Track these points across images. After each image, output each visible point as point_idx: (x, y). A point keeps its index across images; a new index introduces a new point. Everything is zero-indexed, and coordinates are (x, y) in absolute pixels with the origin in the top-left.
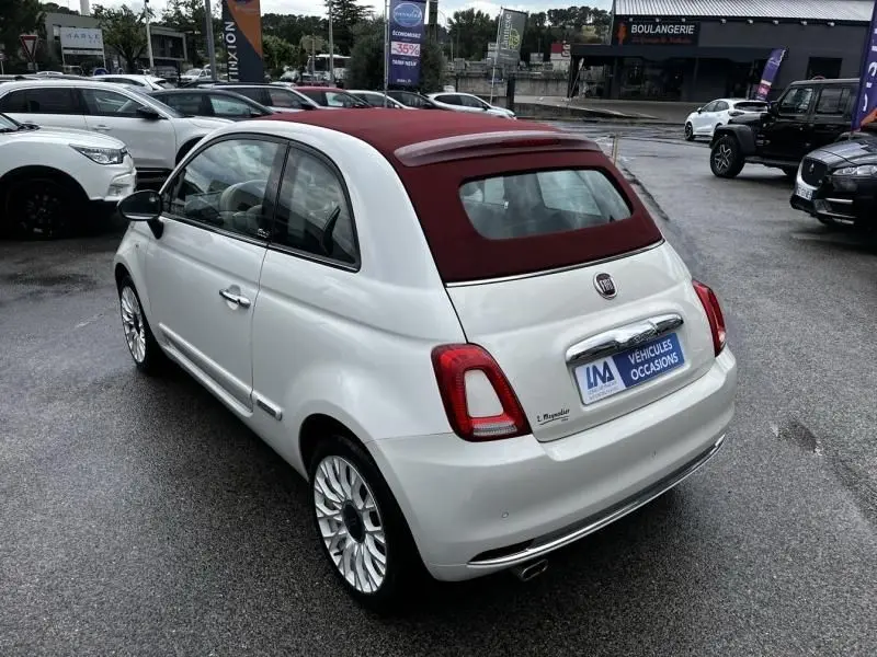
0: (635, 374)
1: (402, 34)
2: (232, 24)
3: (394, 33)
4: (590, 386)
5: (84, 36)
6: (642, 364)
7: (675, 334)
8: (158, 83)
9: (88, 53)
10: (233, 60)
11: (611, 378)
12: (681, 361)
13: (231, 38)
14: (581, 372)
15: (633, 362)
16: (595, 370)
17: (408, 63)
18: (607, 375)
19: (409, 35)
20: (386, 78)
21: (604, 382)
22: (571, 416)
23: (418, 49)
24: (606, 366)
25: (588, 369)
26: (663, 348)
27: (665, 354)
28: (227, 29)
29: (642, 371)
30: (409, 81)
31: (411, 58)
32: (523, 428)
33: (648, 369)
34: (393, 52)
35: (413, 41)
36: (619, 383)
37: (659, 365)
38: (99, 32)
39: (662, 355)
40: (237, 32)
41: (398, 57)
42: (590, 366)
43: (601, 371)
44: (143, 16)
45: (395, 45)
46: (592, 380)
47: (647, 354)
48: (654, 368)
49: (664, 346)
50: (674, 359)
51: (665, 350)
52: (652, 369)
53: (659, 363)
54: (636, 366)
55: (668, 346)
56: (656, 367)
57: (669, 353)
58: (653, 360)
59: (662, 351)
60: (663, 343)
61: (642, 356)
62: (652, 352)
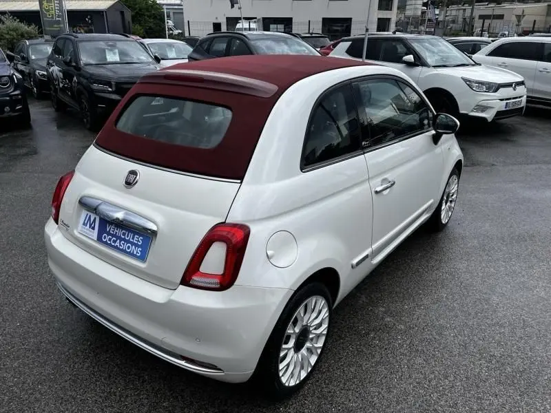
0: (105, 238)
6: (113, 236)
7: (150, 238)
11: (93, 228)
12: (142, 258)
14: (84, 213)
15: (108, 230)
16: (90, 218)
18: (93, 225)
21: (90, 227)
22: (70, 231)
24: (95, 220)
25: (87, 215)
26: (133, 239)
27: (133, 244)
29: (110, 240)
33: (115, 242)
36: (95, 234)
37: (124, 246)
39: (128, 242)
42: (89, 214)
43: (92, 221)
46: (86, 222)
47: (119, 232)
48: (118, 245)
49: (135, 239)
50: (137, 252)
51: (135, 241)
52: (116, 244)
53: (124, 244)
54: (109, 234)
55: (138, 241)
56: (120, 245)
57: (136, 245)
58: (121, 240)
59: (131, 240)
60: (136, 236)
61: (116, 231)
62: (124, 234)
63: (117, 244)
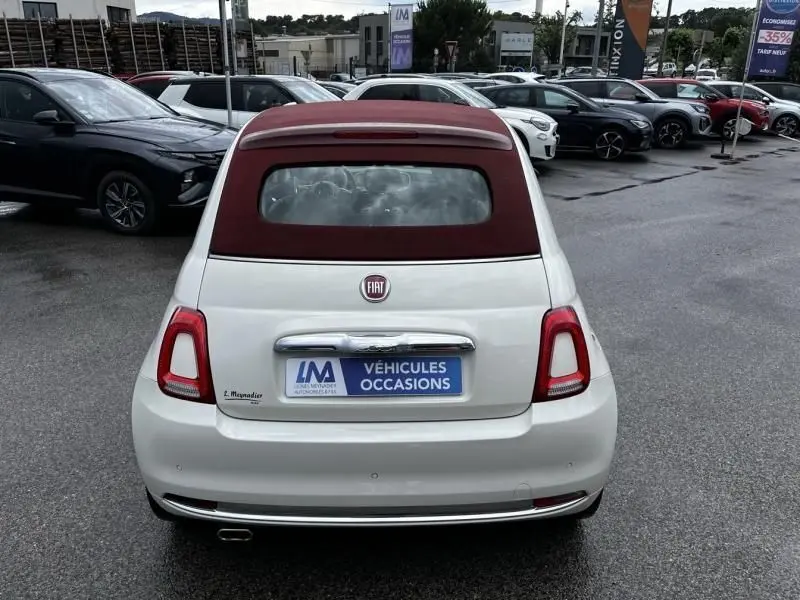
0: (367, 385)
1: (774, 21)
2: (623, 21)
3: (765, 20)
4: (300, 379)
5: (519, 40)
6: (384, 376)
7: (459, 359)
8: (537, 79)
9: (521, 54)
10: (617, 55)
11: (331, 379)
12: (456, 390)
13: (618, 35)
14: (293, 366)
15: (369, 372)
16: (313, 367)
17: (774, 52)
18: (327, 375)
19: (783, 22)
20: (747, 69)
21: (320, 380)
22: (263, 402)
23: (791, 36)
24: (328, 366)
25: (303, 364)
26: (427, 369)
27: (429, 376)
28: (617, 26)
29: (380, 385)
30: (774, 71)
31: (780, 47)
32: (207, 395)
33: (391, 384)
34: (760, 41)
35: (786, 28)
36: (340, 386)
37: (417, 384)
38: (532, 36)
39: (420, 376)
40: (626, 28)
41: (766, 46)
42: (308, 361)
43: (320, 370)
44: (572, 19)
45: (763, 33)
46: (305, 375)
47: (396, 368)
48: (401, 386)
49: (431, 368)
50: (443, 385)
51: (431, 371)
52: (396, 386)
53: (412, 382)
54: (373, 377)
55: (439, 369)
56: (405, 385)
57: (437, 376)
58: (403, 377)
59: (424, 371)
60: (431, 364)
61: (386, 368)
62: (406, 368)
63: (399, 384)
